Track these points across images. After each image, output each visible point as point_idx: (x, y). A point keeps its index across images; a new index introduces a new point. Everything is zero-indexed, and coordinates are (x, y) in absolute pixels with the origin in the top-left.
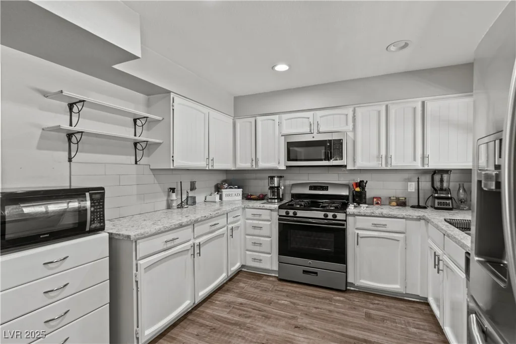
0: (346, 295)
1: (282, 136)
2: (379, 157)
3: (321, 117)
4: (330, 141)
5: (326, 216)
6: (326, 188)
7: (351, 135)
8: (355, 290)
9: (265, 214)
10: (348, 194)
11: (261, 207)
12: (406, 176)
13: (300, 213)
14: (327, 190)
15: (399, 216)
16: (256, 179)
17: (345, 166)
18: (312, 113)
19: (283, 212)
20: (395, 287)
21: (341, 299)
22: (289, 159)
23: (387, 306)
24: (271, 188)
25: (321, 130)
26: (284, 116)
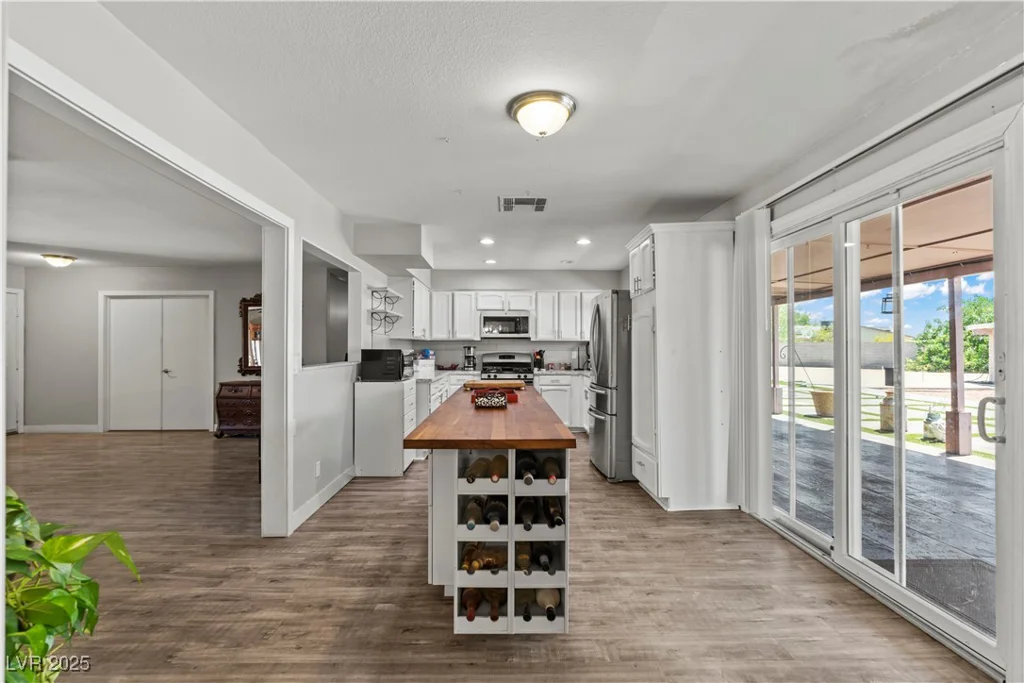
1: (478, 311)
2: (554, 331)
3: (511, 297)
4: (519, 318)
5: (520, 376)
6: (512, 357)
7: (534, 313)
10: (530, 361)
12: (571, 346)
13: (500, 376)
14: (514, 359)
15: (567, 375)
16: (449, 349)
18: (503, 292)
19: (486, 376)
24: (467, 358)
25: (512, 308)
26: (480, 293)
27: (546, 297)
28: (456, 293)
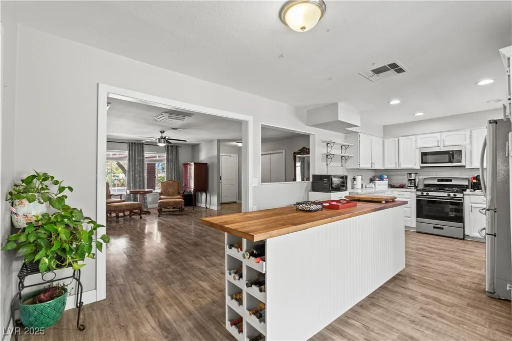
1: (418, 148)
3: (446, 136)
4: (452, 151)
5: (449, 195)
7: (468, 147)
8: (470, 240)
11: (404, 191)
13: (431, 194)
14: (451, 182)
16: (397, 175)
17: (465, 166)
18: (439, 134)
19: (419, 193)
22: (422, 162)
24: (410, 180)
25: (446, 144)
26: (419, 137)
28: (401, 139)
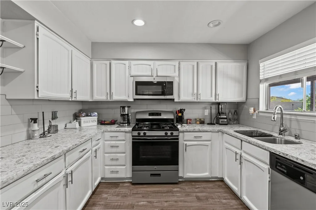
0: (179, 186)
1: (131, 76)
2: (193, 94)
3: (159, 65)
4: (165, 82)
5: (166, 134)
6: (159, 114)
7: (177, 79)
8: (182, 181)
9: (121, 136)
10: (173, 118)
11: (118, 131)
12: (204, 106)
13: (149, 133)
14: (161, 116)
15: (208, 131)
16: (108, 108)
17: (174, 99)
18: (153, 62)
19: (136, 133)
20: (205, 174)
21: (178, 189)
22: (137, 94)
23: (204, 188)
24: (122, 115)
25: (159, 74)
26: (133, 62)
27: (187, 66)
28: (113, 62)
